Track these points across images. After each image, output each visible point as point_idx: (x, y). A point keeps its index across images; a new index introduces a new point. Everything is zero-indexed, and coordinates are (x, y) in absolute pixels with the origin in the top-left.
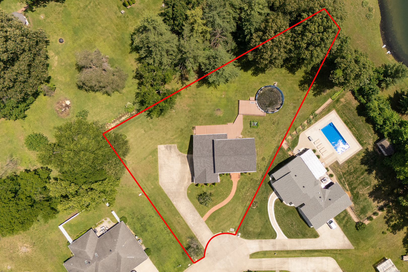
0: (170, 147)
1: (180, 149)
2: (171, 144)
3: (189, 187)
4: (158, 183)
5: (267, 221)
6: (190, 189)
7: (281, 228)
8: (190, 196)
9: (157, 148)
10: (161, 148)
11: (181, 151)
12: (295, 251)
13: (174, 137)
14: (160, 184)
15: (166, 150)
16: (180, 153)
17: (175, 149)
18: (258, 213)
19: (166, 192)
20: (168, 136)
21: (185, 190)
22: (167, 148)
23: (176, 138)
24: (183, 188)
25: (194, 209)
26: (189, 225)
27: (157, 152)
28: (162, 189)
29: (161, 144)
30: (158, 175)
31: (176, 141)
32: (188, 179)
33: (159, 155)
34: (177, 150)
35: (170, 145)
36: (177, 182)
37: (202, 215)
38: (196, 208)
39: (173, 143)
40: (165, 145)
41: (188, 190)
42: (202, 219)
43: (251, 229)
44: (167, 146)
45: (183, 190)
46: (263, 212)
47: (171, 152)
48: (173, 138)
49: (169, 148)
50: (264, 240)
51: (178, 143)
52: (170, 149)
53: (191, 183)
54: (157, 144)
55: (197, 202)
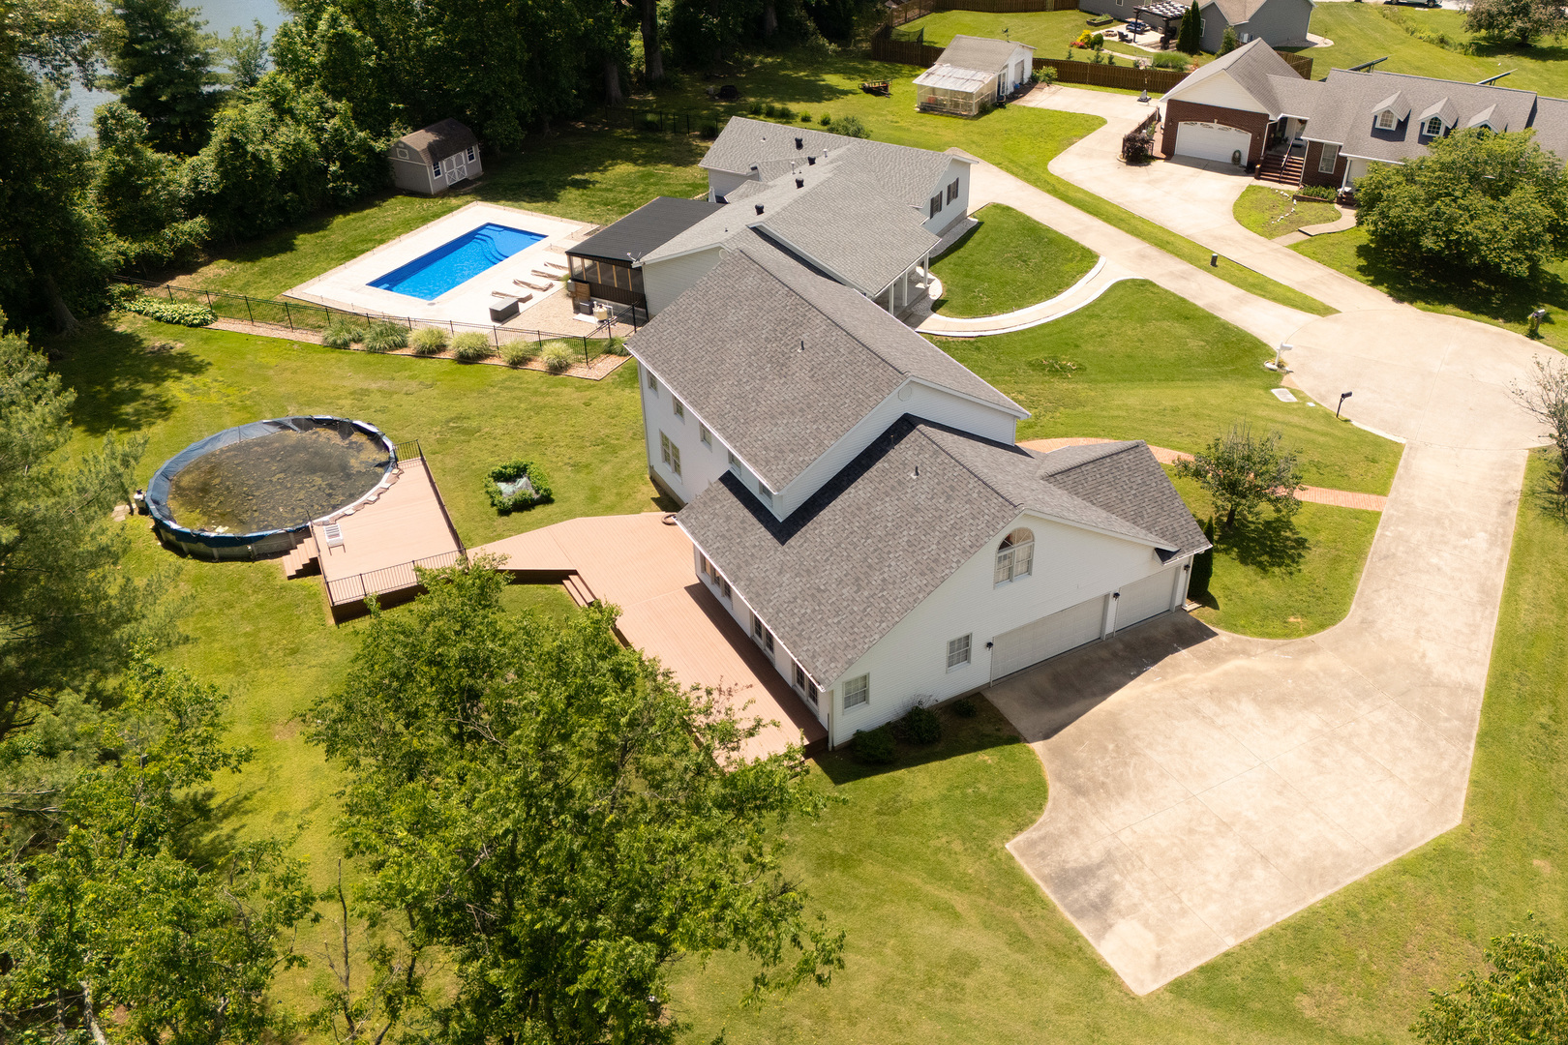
0: (1066, 880)
2: (1032, 890)
3: (1263, 635)
4: (1466, 834)
5: (1093, 316)
6: (1271, 622)
7: (1074, 278)
8: (1322, 611)
9: (1178, 988)
10: (1140, 953)
11: (1037, 795)
12: (1135, 232)
13: (945, 894)
14: (1455, 819)
15: (1121, 900)
16: (1054, 789)
17: (1054, 840)
18: (1087, 348)
20: (973, 939)
21: (1314, 650)
22: (1101, 907)
23: (938, 873)
24: (1310, 663)
25: (1373, 563)
27: (1209, 970)
28: (1474, 783)
29: (1101, 971)
30: (1404, 868)
31: (970, 867)
32: (1215, 658)
33: (1230, 943)
34: (1050, 819)
35: (1047, 891)
36: (1313, 720)
37: (1370, 518)
38: (1360, 554)
39: (1009, 874)
40: (1084, 928)
41: (1289, 633)
42: (1388, 512)
44: (1080, 913)
45: (1327, 655)
47: (1109, 859)
48: (960, 902)
49: (1093, 890)
50: (1199, 303)
51: (980, 844)
52: (1088, 872)
53: (1224, 636)
54: (1136, 1009)
55: (1312, 563)
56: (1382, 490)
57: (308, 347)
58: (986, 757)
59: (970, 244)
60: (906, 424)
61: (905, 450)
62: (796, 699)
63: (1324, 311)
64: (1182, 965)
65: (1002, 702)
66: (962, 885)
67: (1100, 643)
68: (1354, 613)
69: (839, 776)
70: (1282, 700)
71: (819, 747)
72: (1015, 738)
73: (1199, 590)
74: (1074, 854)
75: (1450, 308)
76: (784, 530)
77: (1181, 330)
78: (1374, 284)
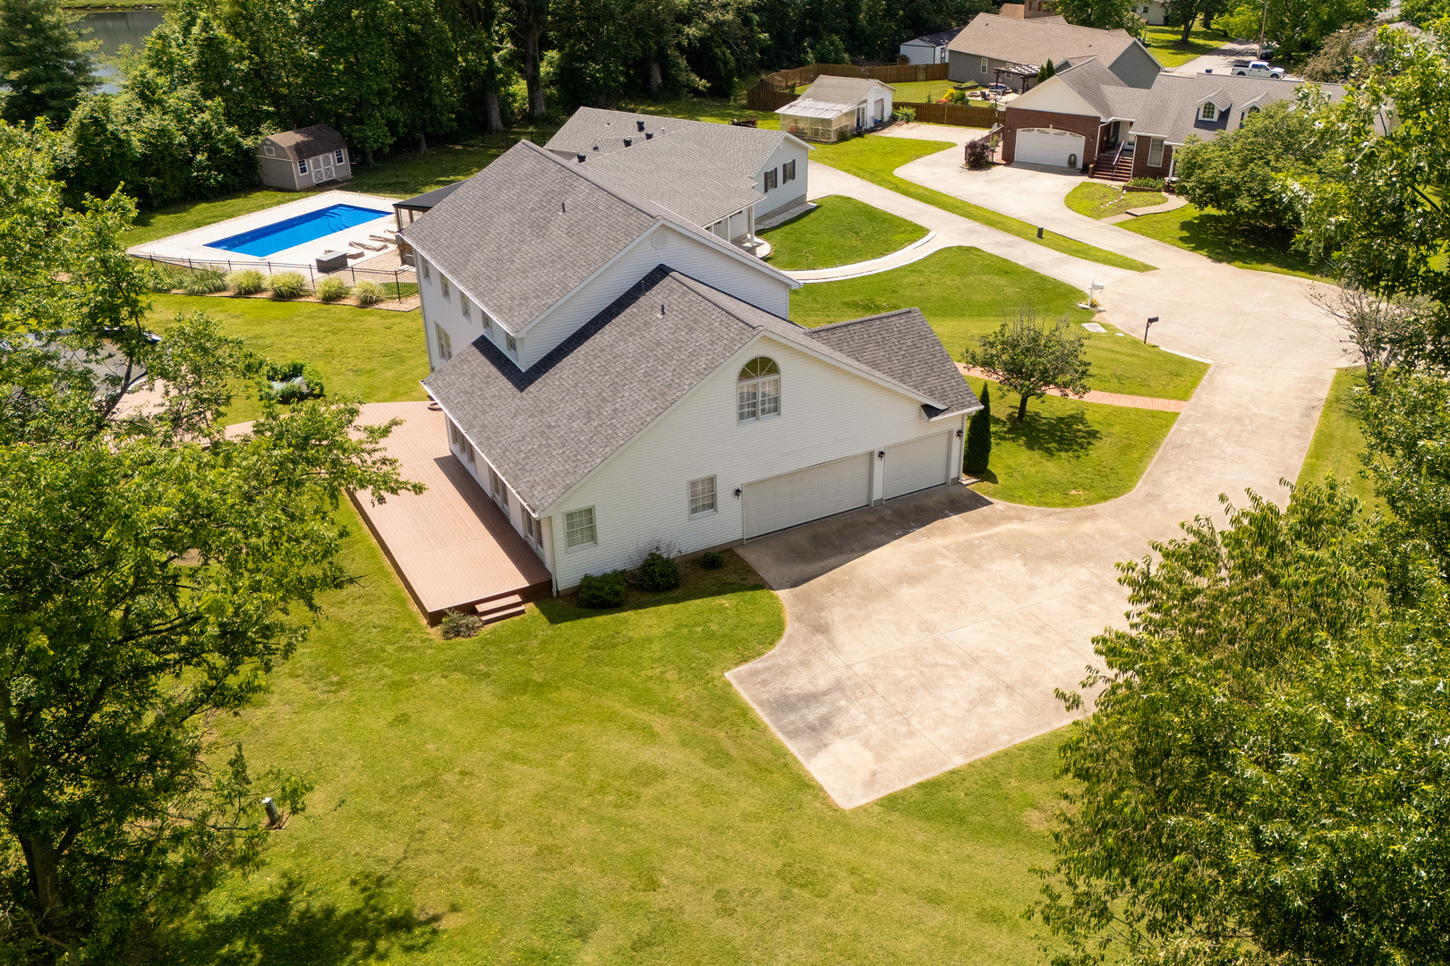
0: (783, 705)
2: (744, 712)
3: (1040, 504)
6: (1051, 494)
7: (902, 245)
8: (1106, 487)
9: (892, 803)
10: (853, 770)
11: (771, 633)
12: (968, 215)
13: (643, 716)
15: (842, 723)
16: (790, 627)
17: (782, 671)
20: (670, 755)
21: (1094, 516)
22: (819, 731)
23: (643, 698)
24: (1087, 527)
25: (1167, 450)
29: (805, 784)
31: (681, 693)
32: (987, 522)
33: (958, 761)
34: (780, 653)
35: (761, 715)
36: (1082, 573)
37: (1169, 419)
38: (1153, 444)
39: (725, 700)
40: (793, 747)
41: (1068, 503)
42: (1187, 413)
44: (793, 734)
45: (1107, 522)
47: (838, 686)
48: (659, 723)
51: (697, 673)
52: (811, 698)
53: (999, 505)
54: (838, 821)
55: (1101, 451)
56: (1183, 396)
58: (726, 601)
59: (806, 219)
60: (661, 272)
61: (656, 295)
63: (1144, 268)
64: (899, 780)
65: (751, 556)
66: (667, 708)
67: (867, 508)
68: (1140, 488)
69: (555, 617)
70: (1053, 557)
71: (540, 591)
72: (760, 585)
73: (976, 463)
74: (799, 682)
75: (1268, 266)
76: (522, 380)
77: (1000, 281)
78: (1194, 249)
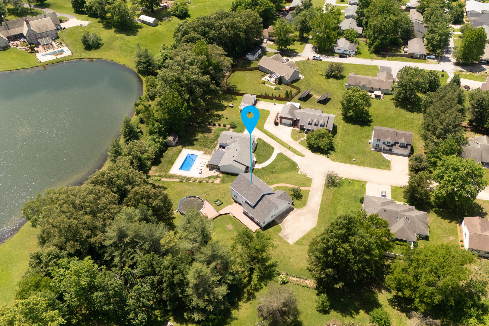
0: (285, 236)
1: (280, 230)
4: (316, 226)
5: (276, 161)
6: (300, 207)
7: (272, 154)
8: (304, 204)
9: (294, 243)
10: (291, 241)
11: (281, 229)
12: (278, 142)
14: (316, 225)
16: (282, 228)
17: (283, 233)
18: (276, 167)
19: (316, 219)
20: (278, 243)
22: (288, 238)
24: (303, 211)
25: (309, 197)
26: (322, 194)
27: (297, 242)
28: (317, 221)
29: (288, 243)
30: (311, 230)
31: (277, 237)
32: (295, 212)
33: (298, 239)
34: (282, 231)
35: (283, 238)
36: (304, 217)
37: (309, 191)
38: (308, 196)
39: (280, 237)
40: (286, 240)
41: (301, 207)
42: (311, 189)
43: (289, 165)
45: (305, 209)
46: (272, 166)
47: (288, 234)
48: (277, 240)
49: (287, 237)
50: (288, 157)
51: (277, 235)
52: (286, 235)
53: (295, 209)
54: (291, 246)
55: (303, 198)
56: (310, 186)
57: (177, 182)
58: (276, 226)
59: (257, 148)
60: (263, 195)
61: (264, 198)
62: (258, 224)
63: (303, 156)
64: (295, 242)
65: (276, 220)
66: (276, 238)
67: (284, 212)
68: (307, 204)
69: (264, 230)
70: (301, 215)
71: (261, 228)
72: (278, 224)
73: (293, 204)
74: (285, 234)
75: (319, 153)
76: (254, 207)
77: (286, 162)
78: (309, 150)
